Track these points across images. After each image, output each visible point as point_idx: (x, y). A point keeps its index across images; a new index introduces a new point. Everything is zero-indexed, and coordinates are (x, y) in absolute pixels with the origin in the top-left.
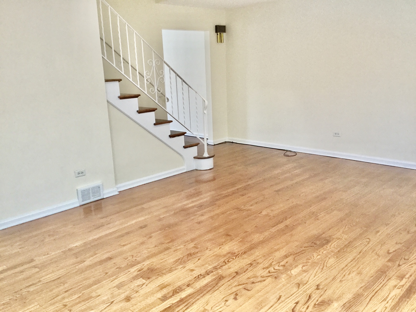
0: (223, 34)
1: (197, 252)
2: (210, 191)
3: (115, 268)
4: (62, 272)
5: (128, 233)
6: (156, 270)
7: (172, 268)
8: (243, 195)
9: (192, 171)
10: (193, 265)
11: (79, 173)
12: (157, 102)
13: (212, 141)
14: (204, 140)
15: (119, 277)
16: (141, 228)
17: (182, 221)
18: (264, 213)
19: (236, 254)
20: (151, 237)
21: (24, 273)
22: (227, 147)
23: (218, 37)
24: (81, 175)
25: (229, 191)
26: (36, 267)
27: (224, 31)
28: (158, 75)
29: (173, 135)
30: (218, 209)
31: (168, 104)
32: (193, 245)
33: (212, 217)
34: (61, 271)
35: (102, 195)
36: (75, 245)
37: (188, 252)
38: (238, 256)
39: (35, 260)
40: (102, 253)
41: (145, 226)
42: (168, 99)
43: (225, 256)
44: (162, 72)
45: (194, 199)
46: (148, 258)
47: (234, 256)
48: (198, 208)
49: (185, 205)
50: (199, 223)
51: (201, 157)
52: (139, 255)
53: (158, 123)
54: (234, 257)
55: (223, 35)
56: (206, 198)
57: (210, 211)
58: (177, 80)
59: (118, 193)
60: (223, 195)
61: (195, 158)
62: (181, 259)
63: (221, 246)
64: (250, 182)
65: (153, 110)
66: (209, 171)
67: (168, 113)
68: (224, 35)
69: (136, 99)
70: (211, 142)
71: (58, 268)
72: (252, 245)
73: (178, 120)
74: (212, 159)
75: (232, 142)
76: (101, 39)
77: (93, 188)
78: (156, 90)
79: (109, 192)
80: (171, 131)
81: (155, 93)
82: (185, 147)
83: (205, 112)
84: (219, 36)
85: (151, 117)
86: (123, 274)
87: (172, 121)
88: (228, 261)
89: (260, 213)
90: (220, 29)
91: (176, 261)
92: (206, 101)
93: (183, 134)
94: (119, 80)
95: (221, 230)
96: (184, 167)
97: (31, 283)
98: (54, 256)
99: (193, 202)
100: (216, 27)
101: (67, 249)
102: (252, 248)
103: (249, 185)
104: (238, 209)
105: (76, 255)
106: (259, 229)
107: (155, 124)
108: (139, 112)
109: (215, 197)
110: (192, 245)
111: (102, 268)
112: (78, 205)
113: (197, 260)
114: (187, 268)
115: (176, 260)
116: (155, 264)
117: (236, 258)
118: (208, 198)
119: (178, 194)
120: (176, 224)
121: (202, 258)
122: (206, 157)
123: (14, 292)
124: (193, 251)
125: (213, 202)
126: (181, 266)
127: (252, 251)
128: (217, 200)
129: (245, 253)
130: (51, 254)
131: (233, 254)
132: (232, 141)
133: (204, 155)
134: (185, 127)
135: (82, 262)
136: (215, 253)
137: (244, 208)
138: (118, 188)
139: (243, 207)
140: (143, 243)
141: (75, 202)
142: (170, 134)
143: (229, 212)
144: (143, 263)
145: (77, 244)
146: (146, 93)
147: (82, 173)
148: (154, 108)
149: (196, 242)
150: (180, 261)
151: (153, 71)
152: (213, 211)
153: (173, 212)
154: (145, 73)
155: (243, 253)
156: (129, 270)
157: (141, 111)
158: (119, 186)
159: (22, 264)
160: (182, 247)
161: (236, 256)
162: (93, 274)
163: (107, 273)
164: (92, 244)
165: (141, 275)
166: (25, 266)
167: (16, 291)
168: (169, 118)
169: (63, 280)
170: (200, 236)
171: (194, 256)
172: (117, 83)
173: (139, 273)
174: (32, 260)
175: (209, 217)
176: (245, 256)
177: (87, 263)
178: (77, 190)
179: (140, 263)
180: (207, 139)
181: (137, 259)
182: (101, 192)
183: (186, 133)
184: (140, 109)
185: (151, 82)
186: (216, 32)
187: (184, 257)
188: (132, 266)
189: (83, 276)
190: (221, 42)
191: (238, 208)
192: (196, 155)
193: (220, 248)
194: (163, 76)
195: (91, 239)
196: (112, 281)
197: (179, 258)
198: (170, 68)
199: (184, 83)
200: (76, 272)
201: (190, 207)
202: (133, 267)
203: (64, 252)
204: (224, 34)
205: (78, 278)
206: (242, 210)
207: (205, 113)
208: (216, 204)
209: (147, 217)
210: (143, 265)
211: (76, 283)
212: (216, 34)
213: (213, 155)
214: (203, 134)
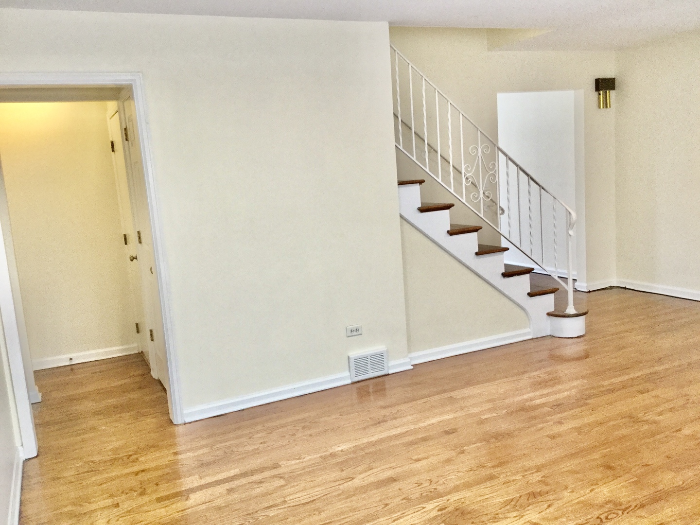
0: (609, 93)
1: (547, 493)
2: (577, 379)
3: (401, 499)
4: (317, 492)
5: (424, 439)
6: (469, 513)
7: (497, 514)
8: (641, 392)
9: (545, 338)
10: (538, 516)
11: (352, 331)
12: (482, 216)
13: (585, 285)
14: (566, 283)
15: (406, 516)
16: (447, 433)
17: (521, 430)
18: (687, 431)
19: (623, 507)
20: (463, 452)
21: (264, 485)
22: (614, 296)
23: (599, 98)
24: (355, 333)
25: (615, 380)
26: (281, 478)
27: (613, 87)
28: (486, 170)
29: (510, 273)
30: (591, 415)
31: (503, 219)
32: (539, 478)
33: (579, 430)
34: (317, 490)
35: (386, 369)
36: (340, 449)
37: (530, 490)
38: (628, 511)
39: (280, 466)
40: (382, 467)
41: (453, 431)
42: (503, 210)
43: (601, 506)
44: (494, 165)
45: (545, 391)
46: (456, 489)
47: (619, 510)
48: (552, 409)
49: (527, 400)
50: (553, 437)
51: (561, 314)
52: (441, 482)
53: (483, 251)
54: (620, 512)
55: (609, 95)
56: (567, 391)
57: (574, 417)
58: (520, 177)
59: (412, 367)
60: (604, 389)
61: (549, 314)
62: (515, 500)
63: (594, 487)
64: (659, 368)
65: (475, 230)
66: (576, 339)
67: (503, 236)
68: (612, 94)
69: (447, 211)
70: (582, 286)
71: (312, 484)
72: (658, 493)
73: (519, 247)
74: (583, 318)
75: (625, 288)
76: (396, 116)
77: (373, 356)
78: (482, 196)
79: (398, 364)
80: (506, 265)
81: (480, 201)
82: (531, 295)
83: (571, 232)
84: (603, 97)
85: (471, 241)
86: (413, 512)
87: (507, 249)
88: (607, 518)
89: (677, 431)
90: (604, 85)
91: (507, 503)
92: (574, 214)
93: (529, 271)
94: (421, 182)
95: (596, 456)
96: (527, 330)
97: (271, 503)
98: (308, 464)
99: (542, 396)
100: (597, 81)
101: (328, 453)
102: (659, 498)
103: (656, 373)
104: (633, 419)
105: (341, 466)
106: (673, 463)
107: (477, 254)
108: (451, 233)
109: (587, 390)
110: (536, 477)
111: (379, 494)
112: (349, 381)
113: (546, 506)
114: (526, 518)
115: (507, 500)
116: (467, 503)
117: (623, 513)
118: (574, 391)
119: (515, 378)
120: (509, 435)
121: (555, 506)
122: (572, 314)
123: (245, 513)
124: (540, 489)
125: (582, 401)
126: (515, 514)
127: (657, 506)
128: (590, 397)
129: (642, 506)
130: (304, 458)
131: (618, 504)
132: (624, 286)
133: (567, 310)
134: (532, 259)
135: (349, 478)
136: (582, 499)
137: (645, 419)
138: (411, 359)
139: (641, 414)
140: (448, 461)
141: (344, 377)
142: (503, 271)
143: (612, 423)
144: (449, 497)
145: (344, 447)
146: (464, 201)
147: (357, 330)
148: (477, 227)
149: (545, 472)
150: (513, 503)
151: (478, 165)
152: (582, 417)
153: (505, 411)
154: (463, 167)
155: (638, 507)
156: (424, 506)
157: (454, 232)
158: (414, 355)
159: (262, 470)
160: (518, 477)
161: (624, 510)
162: (365, 502)
163: (387, 505)
164: (367, 451)
165: (443, 519)
166: (267, 474)
167: (250, 512)
168: (504, 244)
169: (319, 504)
170: (554, 462)
171: (540, 499)
172: (417, 187)
173: (440, 513)
174: (276, 466)
175: (573, 428)
176: (641, 512)
177: (357, 482)
178: (349, 357)
179: (442, 497)
180: (575, 280)
181: (437, 487)
182: (385, 364)
183: (533, 269)
184: (453, 228)
185: (473, 182)
186: (597, 89)
187: (521, 496)
188: (428, 498)
189: (349, 504)
190: (607, 107)
191: (631, 417)
192: (552, 309)
193: (591, 491)
194: (495, 172)
195: (365, 441)
196: (394, 521)
197: (513, 497)
198: (508, 159)
199: (532, 182)
200: (339, 495)
201: (538, 405)
202: (430, 500)
203: (324, 458)
204: (612, 92)
205: (341, 506)
206: (639, 420)
207: (570, 235)
208: (587, 404)
209: (457, 415)
210: (448, 500)
211: (337, 515)
212: (597, 93)
213: (584, 311)
214: (566, 271)
